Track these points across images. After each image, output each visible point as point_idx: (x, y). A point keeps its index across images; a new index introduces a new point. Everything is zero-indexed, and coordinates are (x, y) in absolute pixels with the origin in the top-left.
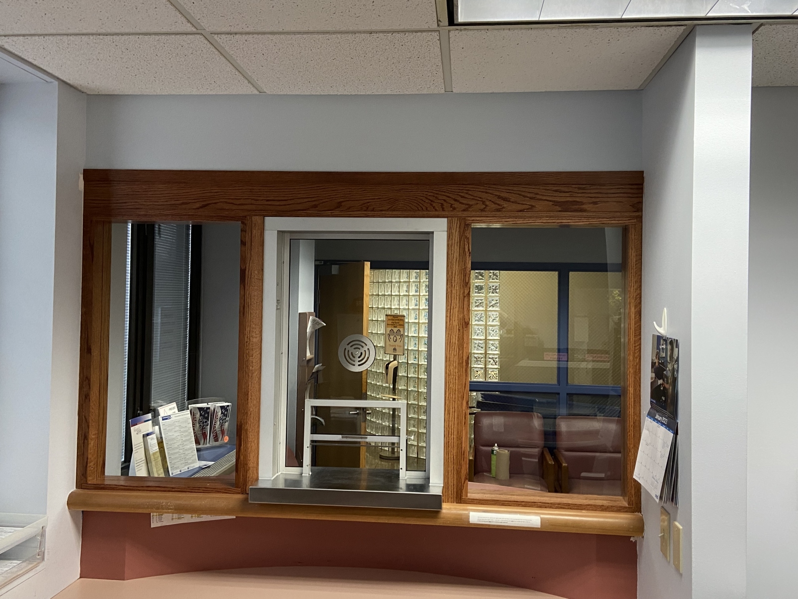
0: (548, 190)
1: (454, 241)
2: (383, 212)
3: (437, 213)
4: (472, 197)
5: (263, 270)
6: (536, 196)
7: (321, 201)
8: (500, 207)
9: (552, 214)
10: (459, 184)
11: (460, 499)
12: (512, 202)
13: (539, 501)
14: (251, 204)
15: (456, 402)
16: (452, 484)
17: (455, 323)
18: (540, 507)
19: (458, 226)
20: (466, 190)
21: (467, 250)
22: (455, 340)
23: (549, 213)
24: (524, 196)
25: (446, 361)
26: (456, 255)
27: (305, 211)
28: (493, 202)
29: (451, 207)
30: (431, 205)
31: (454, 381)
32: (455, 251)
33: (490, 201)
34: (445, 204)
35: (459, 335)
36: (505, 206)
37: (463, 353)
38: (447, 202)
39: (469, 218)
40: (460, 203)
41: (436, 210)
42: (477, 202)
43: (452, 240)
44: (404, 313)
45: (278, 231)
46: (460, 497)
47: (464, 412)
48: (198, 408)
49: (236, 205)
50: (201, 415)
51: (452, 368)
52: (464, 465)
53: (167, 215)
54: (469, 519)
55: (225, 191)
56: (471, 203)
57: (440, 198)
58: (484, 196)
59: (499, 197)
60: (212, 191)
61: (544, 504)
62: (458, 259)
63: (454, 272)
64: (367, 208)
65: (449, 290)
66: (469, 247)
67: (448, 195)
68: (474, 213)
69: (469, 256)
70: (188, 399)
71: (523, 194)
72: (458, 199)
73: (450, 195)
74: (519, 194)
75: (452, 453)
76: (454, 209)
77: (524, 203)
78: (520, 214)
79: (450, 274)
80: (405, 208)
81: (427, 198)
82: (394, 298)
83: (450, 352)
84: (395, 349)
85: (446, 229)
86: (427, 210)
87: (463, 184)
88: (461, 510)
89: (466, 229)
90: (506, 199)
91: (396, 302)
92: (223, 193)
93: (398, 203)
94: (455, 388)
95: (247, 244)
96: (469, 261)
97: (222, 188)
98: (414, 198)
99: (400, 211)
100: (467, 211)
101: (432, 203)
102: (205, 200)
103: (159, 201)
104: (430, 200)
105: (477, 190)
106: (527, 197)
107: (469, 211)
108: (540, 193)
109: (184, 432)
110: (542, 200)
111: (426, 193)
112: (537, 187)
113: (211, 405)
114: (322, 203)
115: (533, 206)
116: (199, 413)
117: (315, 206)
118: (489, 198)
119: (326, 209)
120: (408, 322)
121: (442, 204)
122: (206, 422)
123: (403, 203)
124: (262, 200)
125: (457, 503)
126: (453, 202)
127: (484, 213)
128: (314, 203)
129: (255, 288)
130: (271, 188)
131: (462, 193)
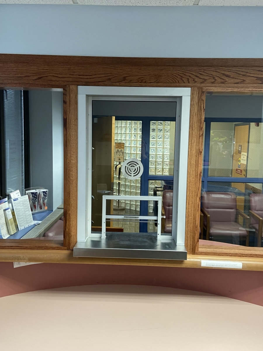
0: (254, 70)
1: (194, 102)
2: (152, 84)
3: (184, 84)
4: (207, 75)
5: (77, 119)
6: (247, 74)
7: (114, 76)
8: (224, 81)
9: (255, 85)
10: (199, 66)
11: (194, 252)
12: (232, 78)
13: (240, 253)
14: (69, 78)
15: (193, 198)
16: (190, 244)
17: (194, 152)
18: (240, 256)
19: (198, 93)
20: (203, 70)
21: (202, 108)
22: (193, 162)
23: (254, 84)
24: (239, 74)
25: (188, 174)
26: (196, 110)
27: (103, 83)
28: (219, 77)
29: (194, 80)
30: (181, 79)
31: (192, 186)
32: (195, 108)
33: (218, 77)
34: (190, 79)
35: (196, 159)
36: (227, 80)
37: (198, 170)
38: (191, 78)
39: (204, 88)
40: (200, 78)
41: (184, 83)
42: (209, 77)
43: (194, 101)
44: (124, 142)
45: (86, 95)
46: (194, 251)
47: (198, 203)
48: (31, 193)
49: (60, 78)
50: (33, 196)
51: (191, 178)
52: (197, 233)
53: (16, 83)
54: (201, 264)
55: (53, 69)
56: (206, 78)
57: (186, 75)
58: (214, 74)
59: (224, 74)
60: (45, 68)
61: (242, 255)
62: (197, 113)
63: (194, 121)
64: (142, 81)
65: (191, 132)
66: (203, 106)
67: (192, 73)
68: (207, 85)
69: (204, 111)
70: (25, 188)
71: (239, 72)
72: (198, 75)
73: (194, 73)
74: (236, 73)
75: (190, 227)
76: (196, 82)
77: (239, 78)
78: (236, 85)
79: (192, 122)
80: (165, 81)
81: (179, 75)
82: (119, 135)
83: (191, 169)
84: (119, 159)
85: (190, 95)
86: (178, 82)
87: (202, 66)
88: (196, 259)
89: (203, 94)
90: (227, 76)
91: (120, 136)
92: (51, 70)
93: (161, 78)
94: (193, 190)
95: (67, 103)
96: (203, 114)
97: (51, 67)
98: (171, 75)
99: (162, 83)
100: (203, 83)
101: (182, 78)
102: (40, 74)
103: (11, 74)
104: (180, 76)
105: (210, 70)
106: (241, 74)
107: (205, 83)
108: (249, 72)
109: (25, 206)
110: (250, 76)
111: (179, 72)
112: (247, 68)
113: (37, 191)
114: (114, 77)
115: (244, 80)
116: (32, 196)
117: (109, 79)
118: (217, 75)
119: (116, 81)
120: (126, 146)
121: (188, 79)
122: (35, 200)
123: (164, 78)
124: (76, 75)
125: (192, 254)
126: (194, 77)
127: (213, 85)
128: (109, 77)
129: (73, 130)
130: (81, 67)
131: (201, 72)
